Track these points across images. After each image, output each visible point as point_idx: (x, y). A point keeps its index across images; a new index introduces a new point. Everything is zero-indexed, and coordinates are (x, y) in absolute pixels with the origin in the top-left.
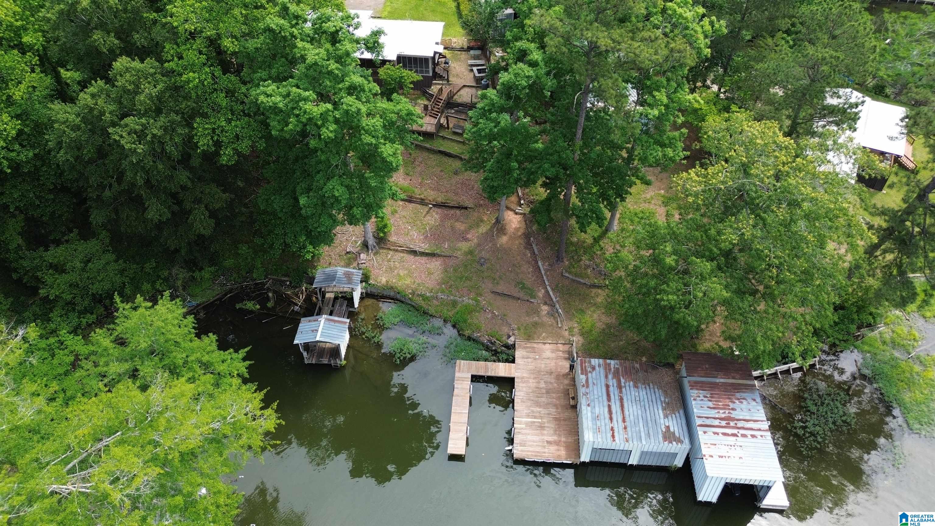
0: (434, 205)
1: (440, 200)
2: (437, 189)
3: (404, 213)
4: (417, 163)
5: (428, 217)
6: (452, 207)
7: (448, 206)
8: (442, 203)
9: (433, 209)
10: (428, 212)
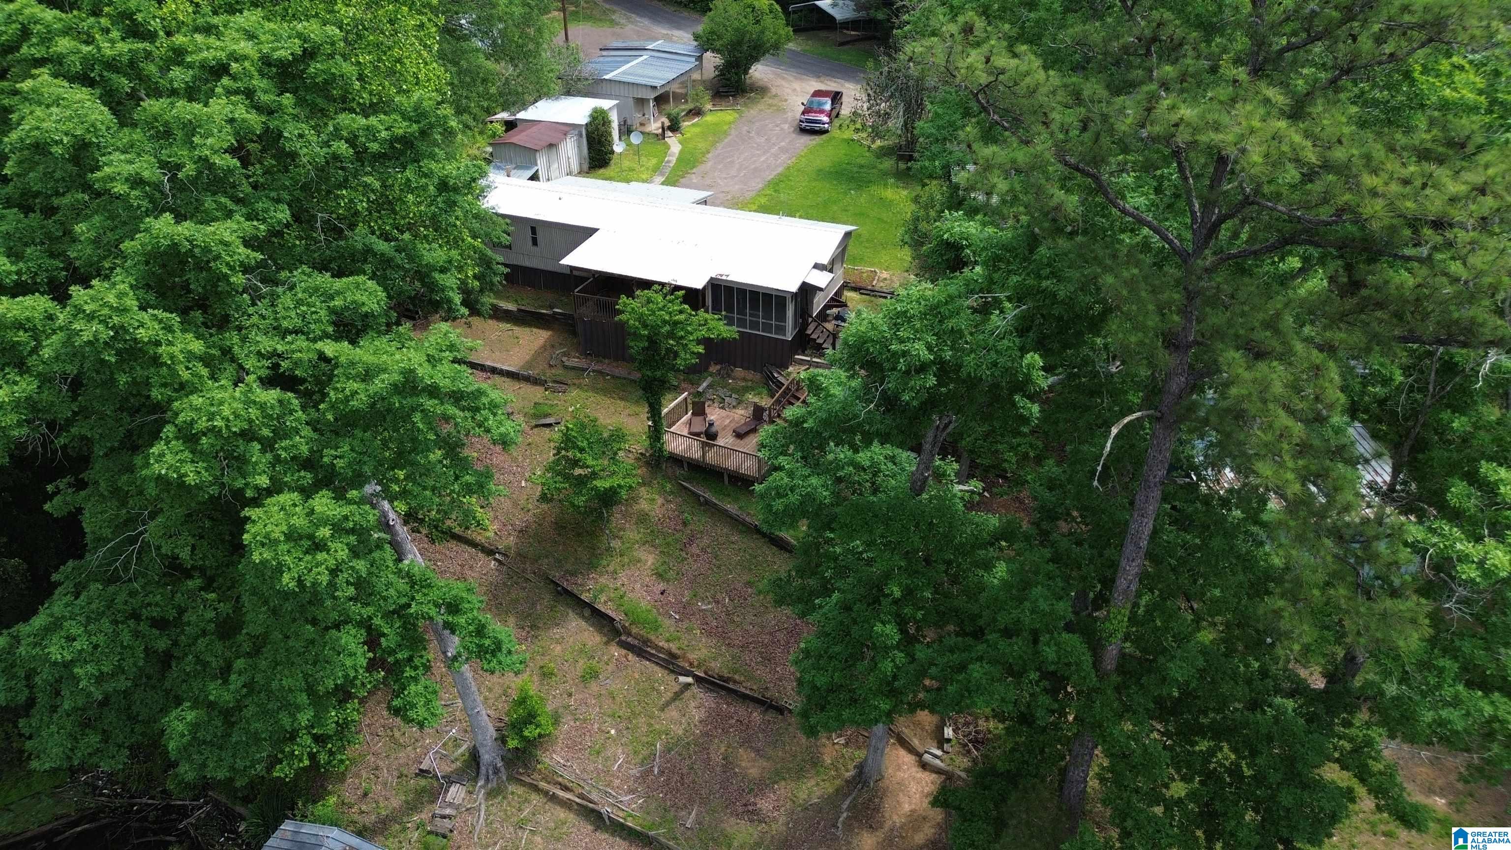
0: (698, 679)
1: (716, 666)
2: (719, 634)
3: (615, 685)
4: (695, 549)
5: (673, 713)
6: (745, 697)
7: (735, 692)
8: (721, 678)
9: (695, 689)
10: (677, 696)
